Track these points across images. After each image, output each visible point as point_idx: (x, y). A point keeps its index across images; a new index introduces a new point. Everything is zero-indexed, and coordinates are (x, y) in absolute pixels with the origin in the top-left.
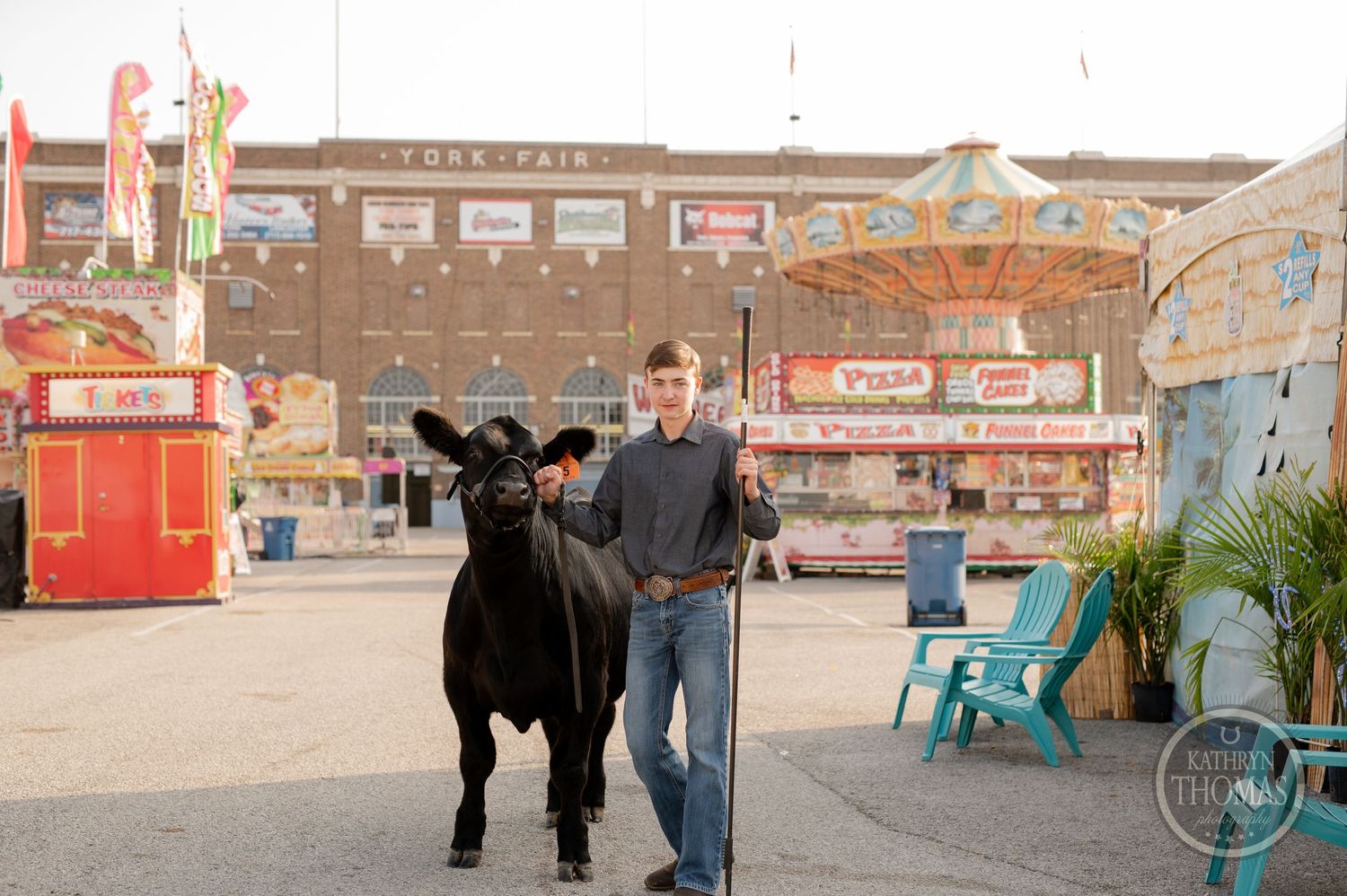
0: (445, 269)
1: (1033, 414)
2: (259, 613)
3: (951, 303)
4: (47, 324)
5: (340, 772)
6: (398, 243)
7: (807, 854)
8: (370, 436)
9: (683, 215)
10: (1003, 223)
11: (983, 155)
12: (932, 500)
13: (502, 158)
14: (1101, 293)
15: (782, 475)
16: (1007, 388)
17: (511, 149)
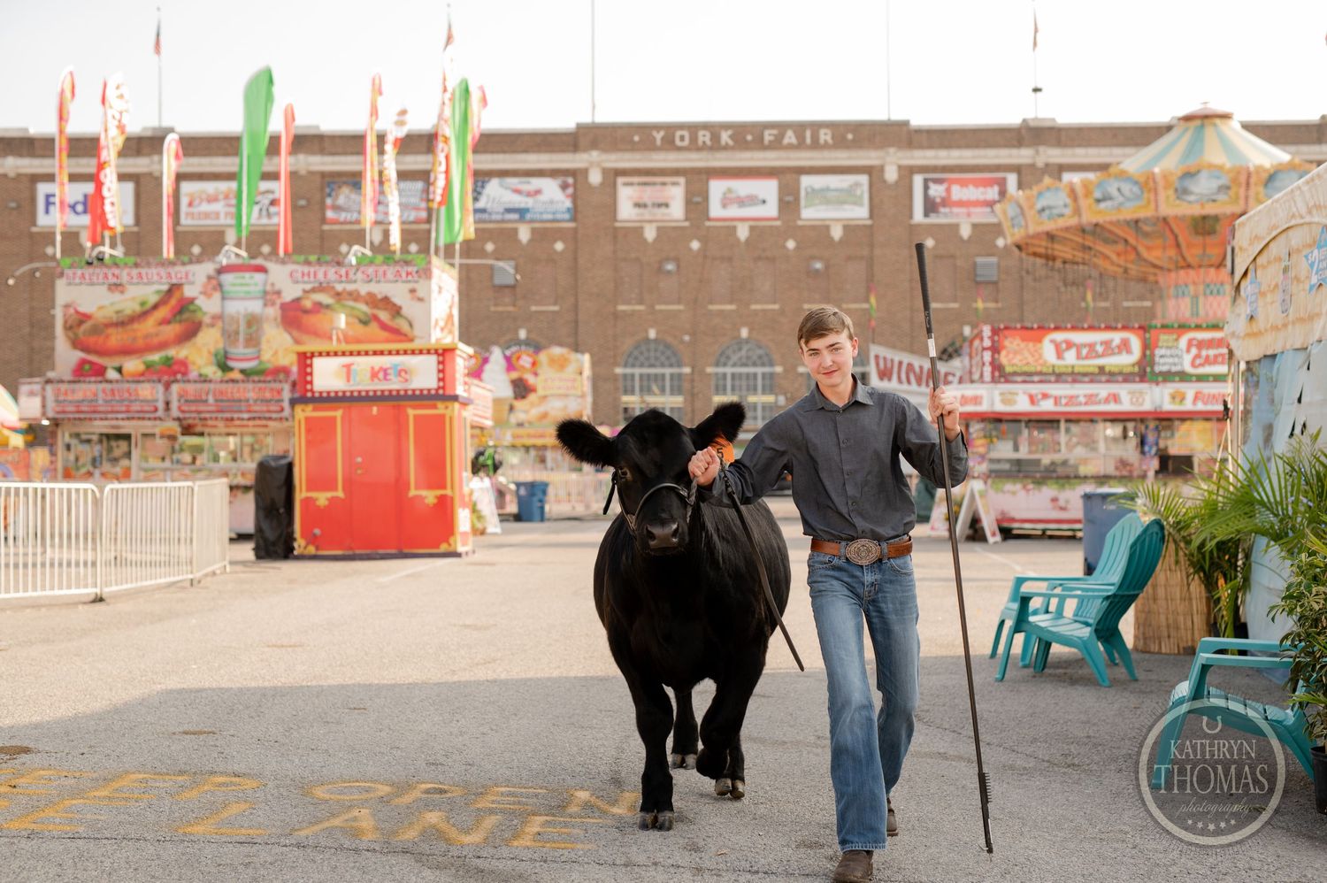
0: (695, 245)
2: (492, 564)
3: (1182, 272)
4: (319, 307)
6: (650, 221)
8: (625, 406)
9: (926, 188)
10: (1232, 193)
11: (1215, 125)
12: (1140, 465)
13: (749, 138)
15: (992, 442)
16: (1216, 356)
17: (758, 128)
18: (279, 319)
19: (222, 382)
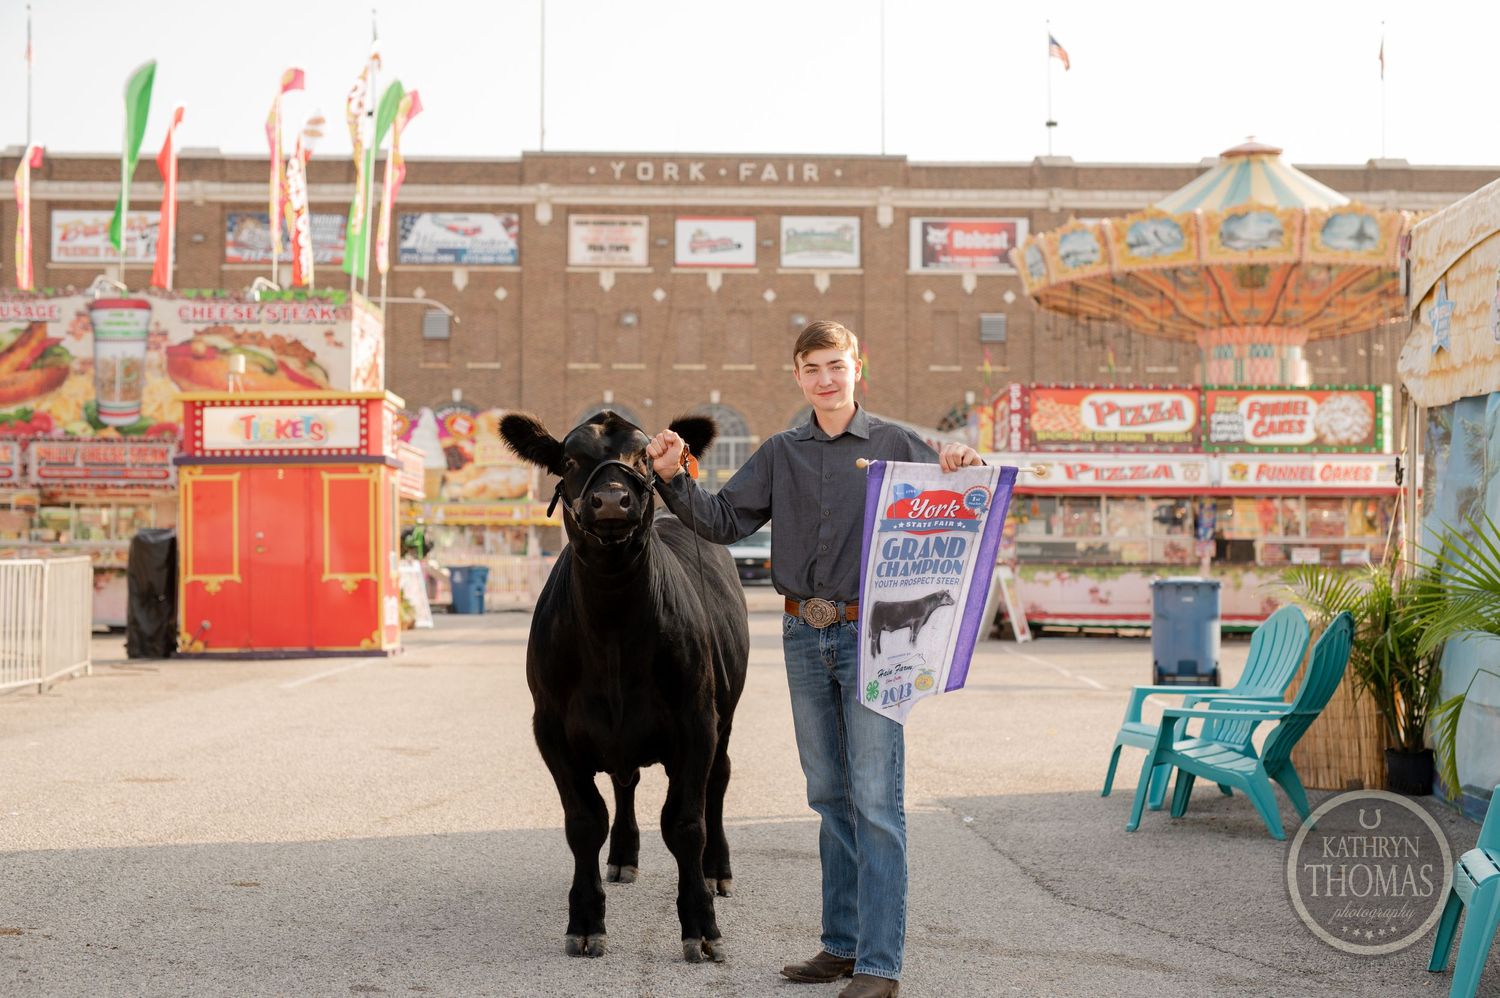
0: (659, 295)
1: (1312, 453)
2: (427, 666)
3: (1224, 331)
4: (214, 352)
5: (456, 828)
6: (607, 267)
7: (960, 927)
9: (925, 234)
10: (1284, 239)
11: (1263, 162)
12: (1194, 551)
13: (723, 172)
14: (1400, 319)
15: (1022, 522)
16: (1282, 424)
17: (733, 161)
18: (165, 366)
19: (92, 441)
